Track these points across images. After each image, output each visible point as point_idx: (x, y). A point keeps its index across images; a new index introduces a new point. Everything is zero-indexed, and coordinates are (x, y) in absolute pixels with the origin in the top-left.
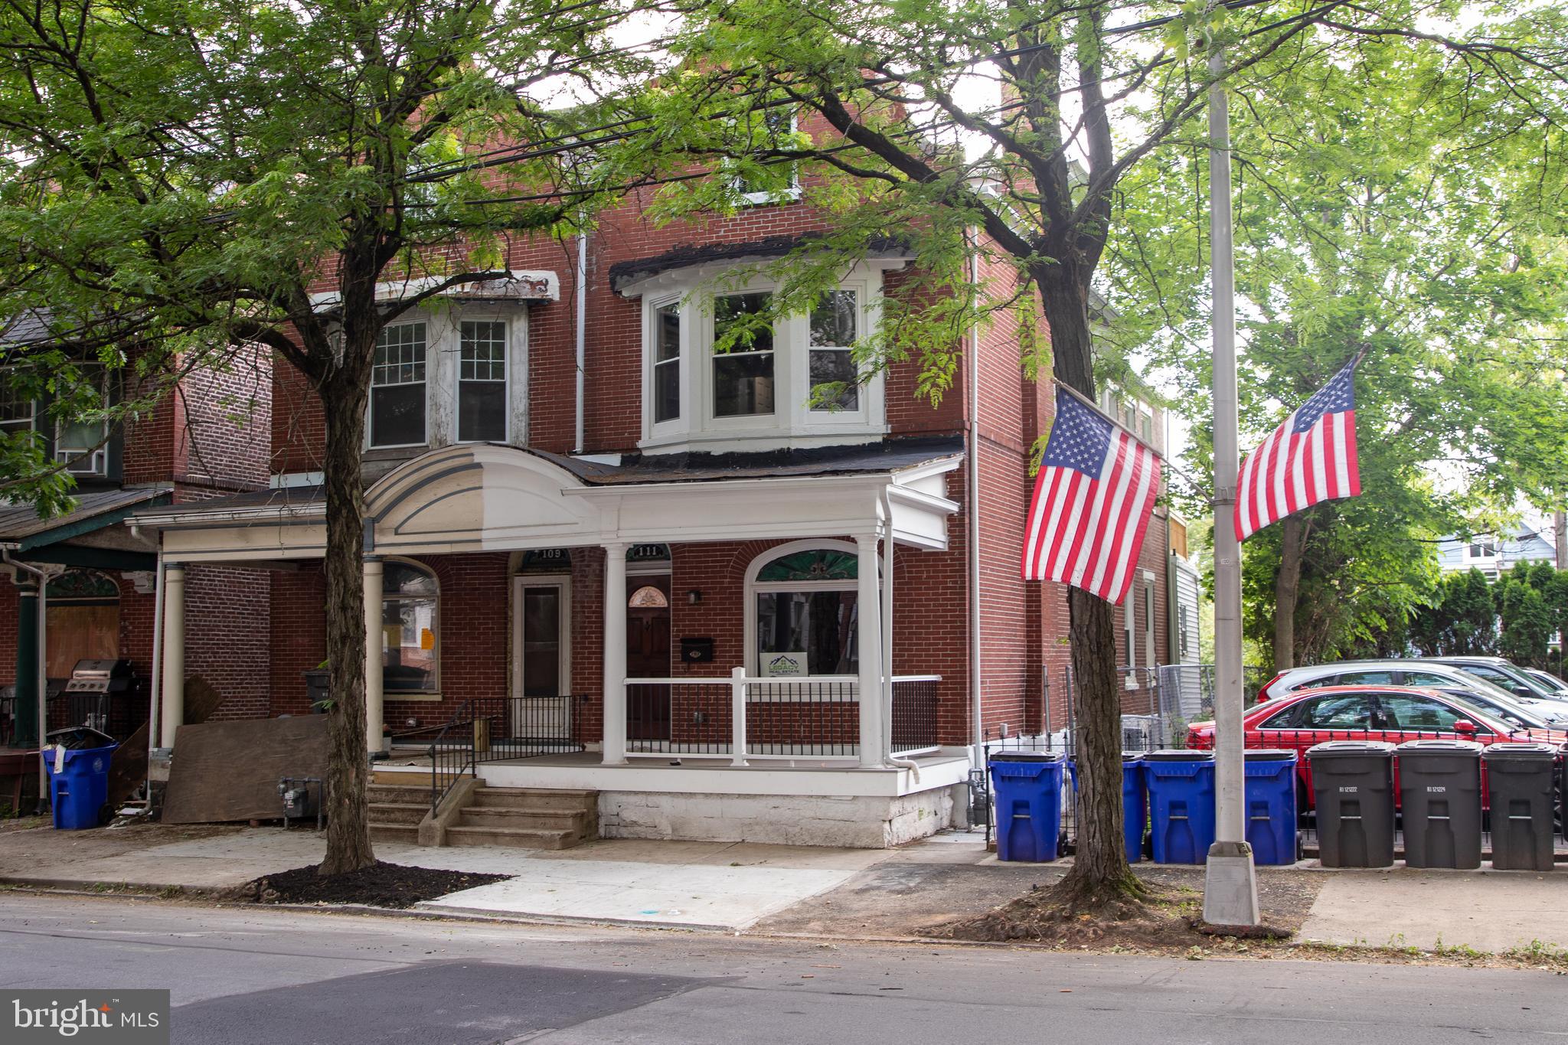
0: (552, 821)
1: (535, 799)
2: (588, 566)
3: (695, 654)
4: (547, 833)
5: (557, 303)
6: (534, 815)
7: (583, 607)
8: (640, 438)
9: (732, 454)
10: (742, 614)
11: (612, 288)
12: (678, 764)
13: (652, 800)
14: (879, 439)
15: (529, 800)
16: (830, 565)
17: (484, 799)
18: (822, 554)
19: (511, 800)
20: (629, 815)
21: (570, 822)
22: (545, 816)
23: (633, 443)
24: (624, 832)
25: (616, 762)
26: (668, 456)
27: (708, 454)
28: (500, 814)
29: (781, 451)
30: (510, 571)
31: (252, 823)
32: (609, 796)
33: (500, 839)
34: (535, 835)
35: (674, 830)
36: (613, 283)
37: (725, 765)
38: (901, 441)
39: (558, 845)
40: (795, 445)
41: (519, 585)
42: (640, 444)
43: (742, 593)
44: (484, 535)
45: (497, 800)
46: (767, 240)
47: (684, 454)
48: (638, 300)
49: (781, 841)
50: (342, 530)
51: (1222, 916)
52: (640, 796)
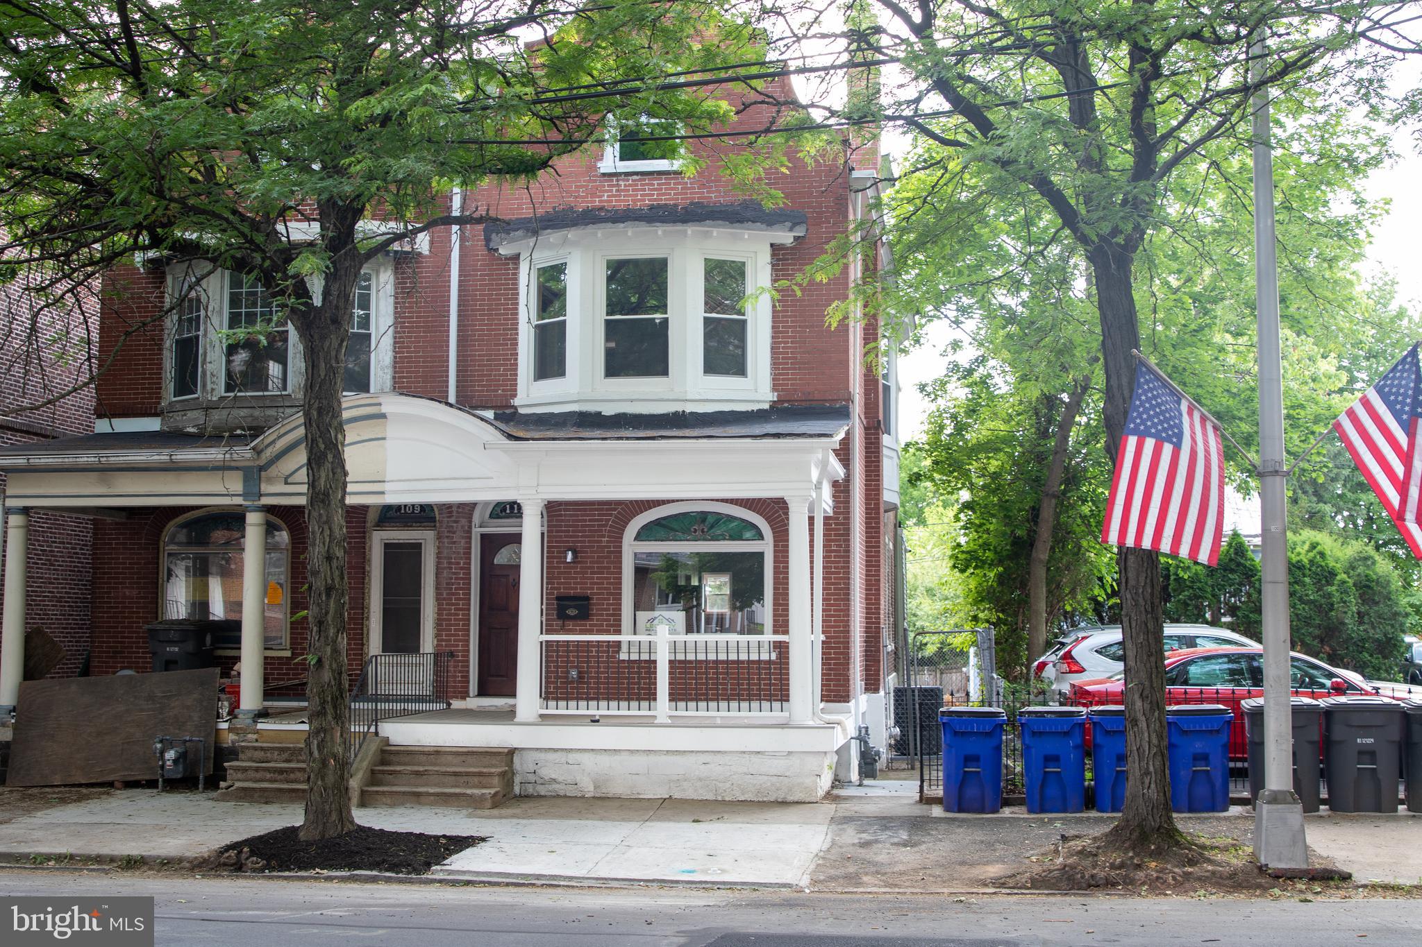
0: (476, 780)
1: (450, 758)
2: (456, 522)
3: (572, 612)
4: (476, 791)
5: (426, 257)
6: (456, 774)
7: (450, 563)
8: (515, 396)
9: (624, 415)
10: (620, 573)
11: (487, 245)
12: (598, 721)
13: (572, 757)
14: (766, 406)
15: (443, 759)
16: (712, 527)
17: (392, 757)
18: (703, 516)
19: (423, 758)
20: (547, 772)
21: (496, 780)
22: (467, 774)
23: (508, 401)
24: (542, 790)
25: (531, 720)
26: (552, 414)
27: (599, 414)
28: (417, 773)
29: (676, 414)
30: (368, 525)
31: (117, 784)
32: (524, 753)
33: (422, 799)
34: (464, 795)
35: (595, 788)
36: (488, 240)
37: (649, 722)
38: (787, 408)
39: (488, 804)
40: (689, 408)
41: (378, 540)
42: (517, 402)
43: (620, 552)
44: (386, 487)
45: (407, 759)
46: (652, 208)
47: (574, 413)
48: (516, 258)
49: (710, 797)
50: (327, 475)
51: (1280, 860)
52: (559, 754)
